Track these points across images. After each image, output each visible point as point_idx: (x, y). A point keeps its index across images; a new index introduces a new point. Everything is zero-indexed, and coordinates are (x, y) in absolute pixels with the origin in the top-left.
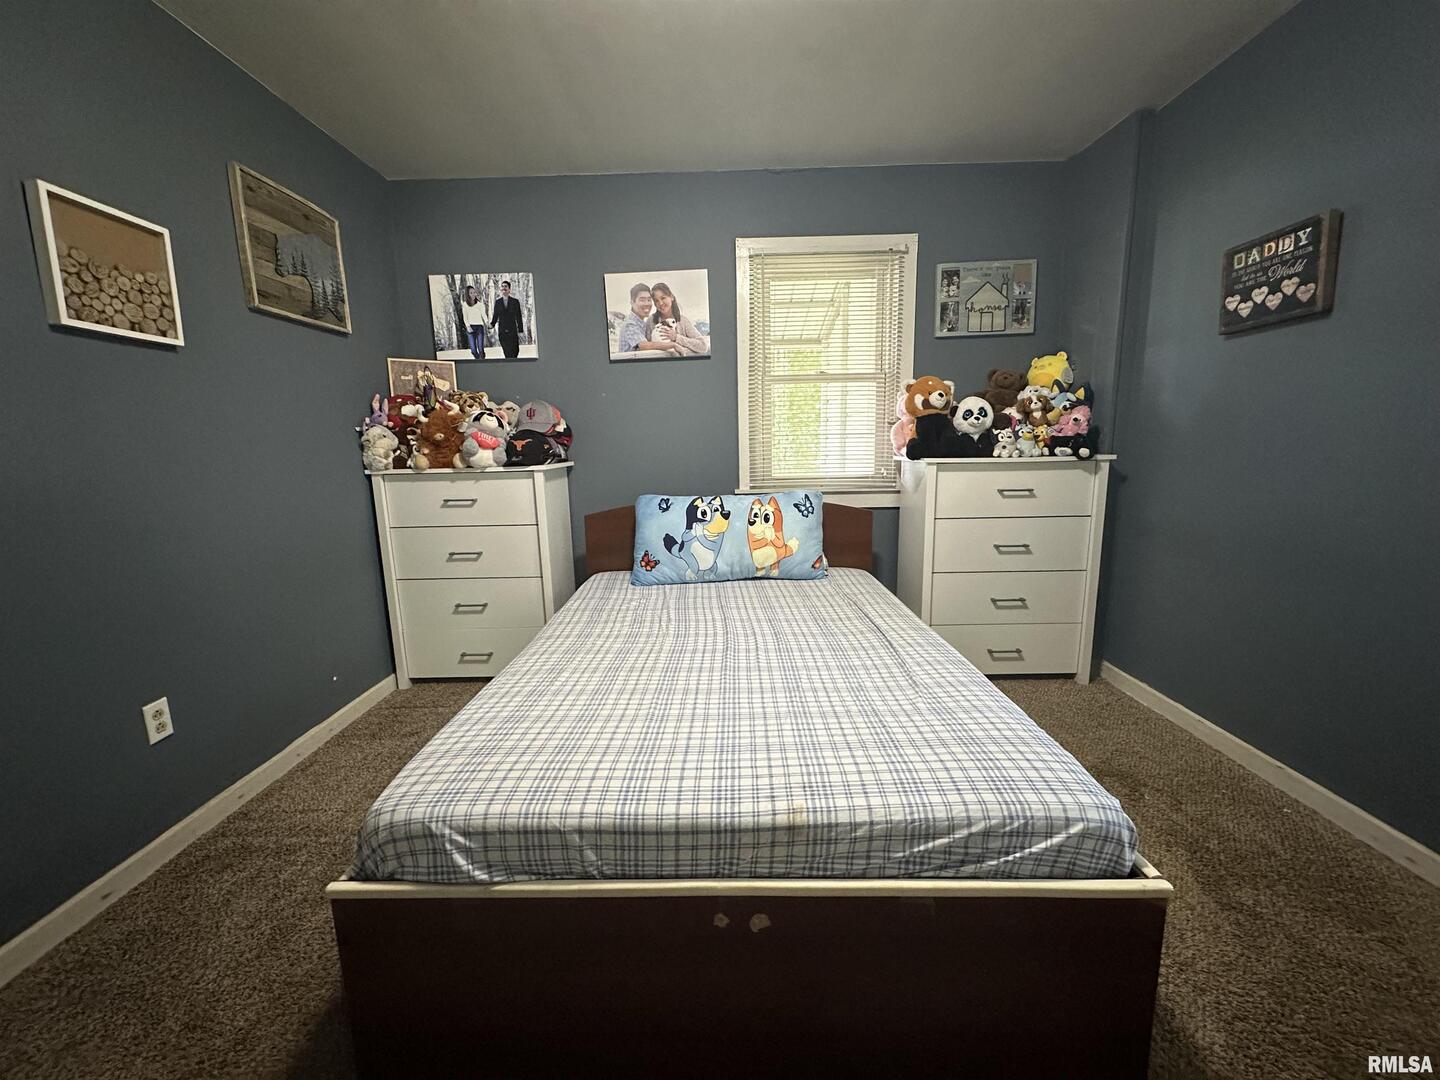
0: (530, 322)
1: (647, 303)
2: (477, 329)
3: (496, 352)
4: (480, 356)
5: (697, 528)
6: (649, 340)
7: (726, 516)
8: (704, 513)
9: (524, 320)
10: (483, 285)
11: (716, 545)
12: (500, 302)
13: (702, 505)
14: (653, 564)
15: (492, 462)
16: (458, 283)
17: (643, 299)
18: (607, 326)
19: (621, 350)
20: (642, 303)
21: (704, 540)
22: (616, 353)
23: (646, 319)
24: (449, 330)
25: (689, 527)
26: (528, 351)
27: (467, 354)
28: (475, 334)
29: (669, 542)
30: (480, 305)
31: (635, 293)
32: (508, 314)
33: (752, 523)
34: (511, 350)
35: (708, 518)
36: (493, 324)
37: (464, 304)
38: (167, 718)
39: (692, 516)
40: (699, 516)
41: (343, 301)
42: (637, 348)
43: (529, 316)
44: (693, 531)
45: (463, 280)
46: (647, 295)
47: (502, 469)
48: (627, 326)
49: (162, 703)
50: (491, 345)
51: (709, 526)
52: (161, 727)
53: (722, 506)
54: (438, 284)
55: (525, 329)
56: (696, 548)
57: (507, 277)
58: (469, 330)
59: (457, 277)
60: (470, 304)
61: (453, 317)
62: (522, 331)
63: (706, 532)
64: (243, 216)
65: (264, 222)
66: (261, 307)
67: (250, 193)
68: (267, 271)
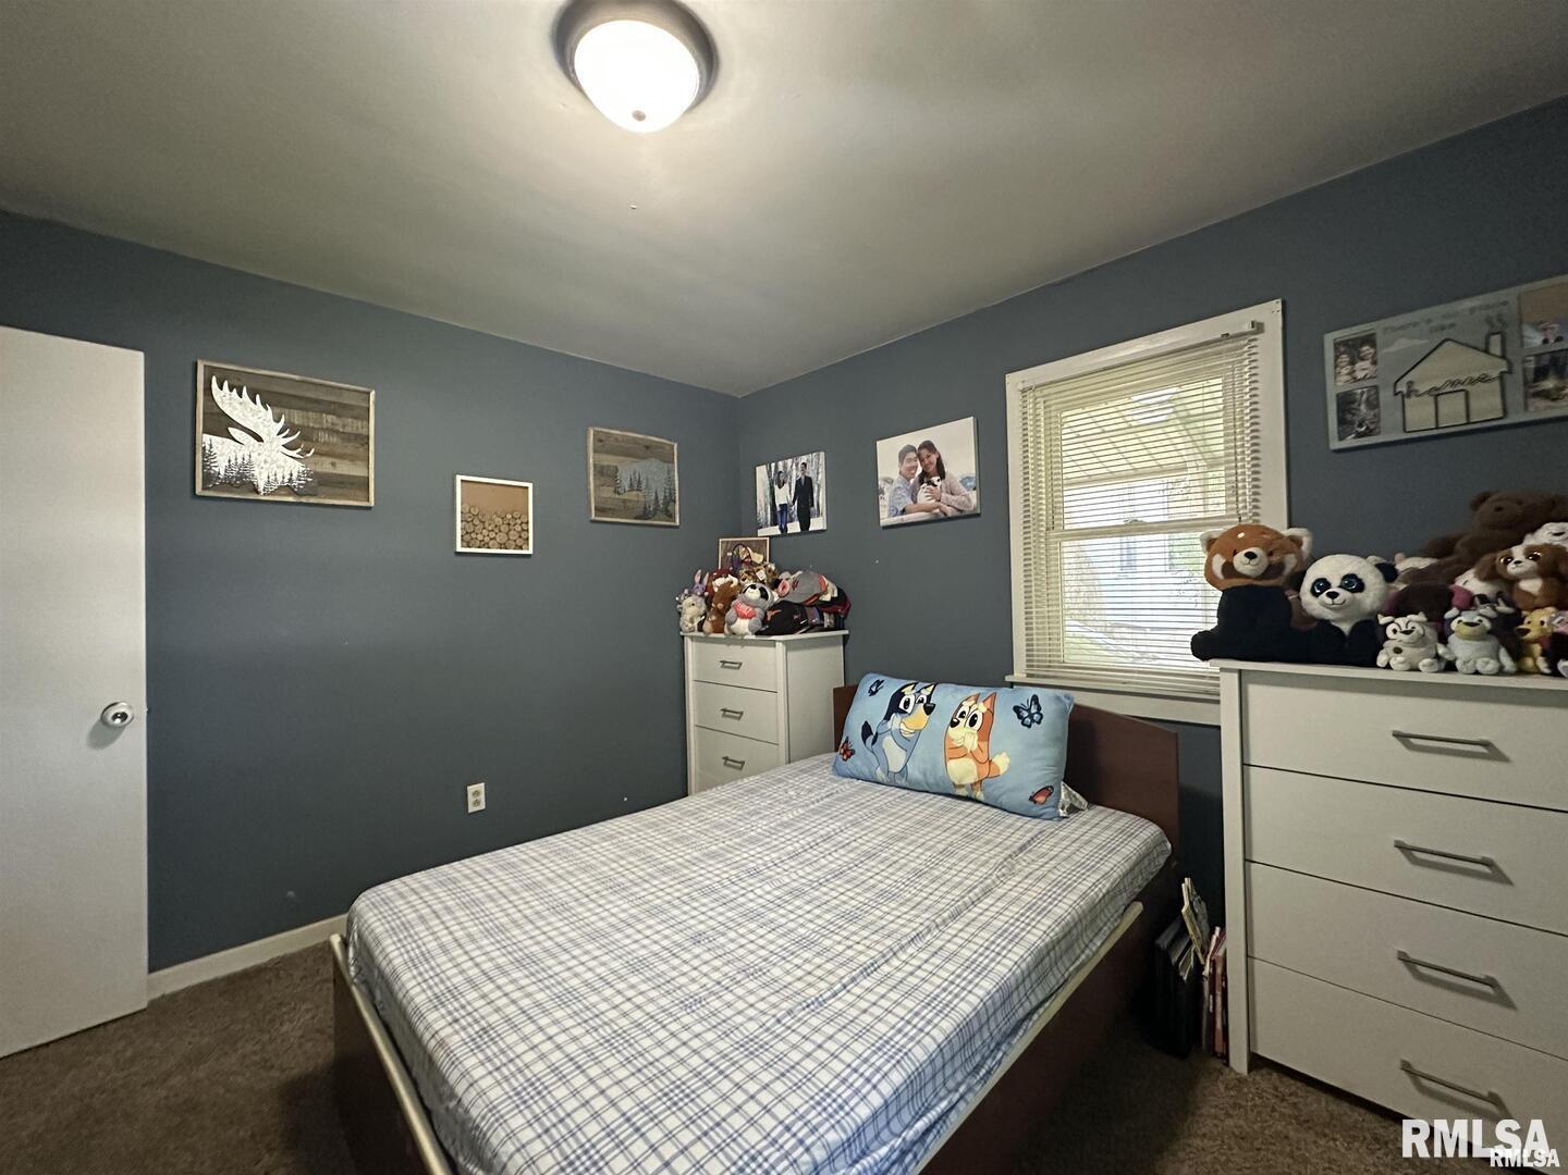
0: (820, 497)
1: (913, 464)
2: (784, 507)
3: (794, 527)
4: (784, 530)
5: (895, 718)
6: (915, 502)
7: (929, 710)
8: (907, 704)
9: (815, 495)
10: (789, 469)
11: (908, 744)
12: (798, 482)
13: (909, 694)
14: (849, 753)
15: (747, 630)
16: (773, 469)
17: (910, 460)
18: (878, 492)
19: (889, 516)
20: (908, 465)
21: (899, 736)
22: (886, 518)
23: (912, 481)
24: (766, 511)
25: (887, 717)
26: (817, 524)
27: (776, 531)
28: (781, 512)
29: (866, 731)
30: (786, 486)
31: (902, 455)
32: (804, 490)
33: (954, 724)
34: (805, 525)
35: (909, 710)
36: (794, 502)
37: (776, 487)
38: (482, 797)
39: (894, 707)
40: (901, 706)
41: (675, 502)
42: (904, 512)
43: (819, 491)
44: (889, 723)
45: (776, 467)
46: (913, 455)
47: (754, 637)
48: (895, 490)
49: (481, 787)
50: (792, 521)
51: (908, 720)
52: (477, 803)
53: (929, 697)
54: (761, 472)
55: (815, 503)
56: (888, 742)
57: (804, 459)
58: (778, 509)
59: (773, 465)
60: (780, 487)
61: (769, 499)
62: (813, 505)
63: (903, 727)
64: (591, 461)
65: (609, 460)
66: (597, 519)
67: (600, 444)
68: (608, 493)
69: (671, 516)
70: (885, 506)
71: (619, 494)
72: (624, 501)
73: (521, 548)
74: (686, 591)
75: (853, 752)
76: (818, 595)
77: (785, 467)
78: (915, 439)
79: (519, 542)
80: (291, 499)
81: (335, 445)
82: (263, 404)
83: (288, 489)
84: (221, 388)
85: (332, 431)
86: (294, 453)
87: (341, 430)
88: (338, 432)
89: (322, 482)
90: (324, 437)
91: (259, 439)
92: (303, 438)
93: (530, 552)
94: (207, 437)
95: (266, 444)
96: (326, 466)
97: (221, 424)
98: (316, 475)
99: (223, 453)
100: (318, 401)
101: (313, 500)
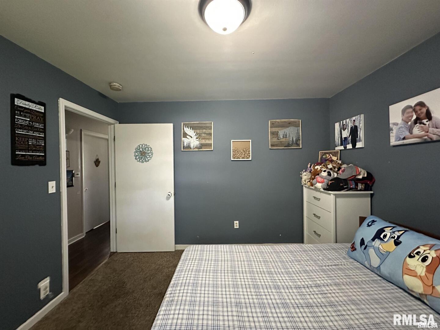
1: (410, 114)
2: (345, 138)
4: (345, 147)
5: (377, 242)
6: (411, 133)
7: (397, 243)
8: (385, 236)
9: (359, 133)
10: (348, 123)
11: (383, 256)
12: (352, 128)
13: (388, 232)
14: (354, 249)
15: (321, 187)
17: (409, 113)
18: (389, 130)
19: (396, 141)
20: (408, 115)
21: (377, 250)
23: (409, 123)
24: (338, 140)
25: (373, 240)
26: (359, 145)
27: (342, 148)
29: (362, 242)
30: (347, 130)
31: (404, 111)
32: (354, 131)
33: (410, 256)
34: (354, 145)
35: (386, 240)
36: (349, 136)
37: (342, 131)
38: (238, 225)
39: (378, 236)
40: (382, 236)
41: (300, 140)
42: (404, 139)
43: (360, 131)
44: (374, 243)
48: (399, 128)
49: (237, 222)
50: (348, 144)
51: (384, 245)
53: (399, 237)
54: (337, 125)
56: (371, 251)
57: (354, 118)
58: (343, 139)
59: (341, 122)
60: (344, 131)
63: (380, 247)
64: (269, 131)
65: (275, 130)
66: (271, 148)
67: (273, 125)
68: (275, 140)
69: (298, 145)
70: (393, 136)
71: (279, 139)
72: (281, 142)
73: (248, 158)
74: (304, 170)
75: (355, 249)
76: (355, 176)
77: (346, 122)
78: (412, 102)
79: (248, 157)
80: (197, 150)
81: (205, 136)
82: (192, 129)
83: (196, 148)
84: (185, 128)
85: (205, 133)
86: (197, 140)
87: (206, 132)
88: (206, 133)
89: (202, 146)
90: (203, 135)
91: (192, 137)
92: (199, 136)
93: (251, 159)
94: (183, 138)
95: (193, 138)
96: (203, 142)
97: (185, 135)
98: (201, 144)
99: (186, 141)
100: (202, 127)
101: (201, 150)
